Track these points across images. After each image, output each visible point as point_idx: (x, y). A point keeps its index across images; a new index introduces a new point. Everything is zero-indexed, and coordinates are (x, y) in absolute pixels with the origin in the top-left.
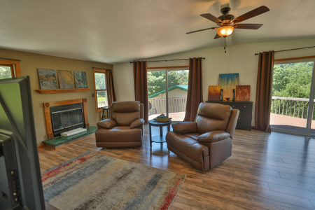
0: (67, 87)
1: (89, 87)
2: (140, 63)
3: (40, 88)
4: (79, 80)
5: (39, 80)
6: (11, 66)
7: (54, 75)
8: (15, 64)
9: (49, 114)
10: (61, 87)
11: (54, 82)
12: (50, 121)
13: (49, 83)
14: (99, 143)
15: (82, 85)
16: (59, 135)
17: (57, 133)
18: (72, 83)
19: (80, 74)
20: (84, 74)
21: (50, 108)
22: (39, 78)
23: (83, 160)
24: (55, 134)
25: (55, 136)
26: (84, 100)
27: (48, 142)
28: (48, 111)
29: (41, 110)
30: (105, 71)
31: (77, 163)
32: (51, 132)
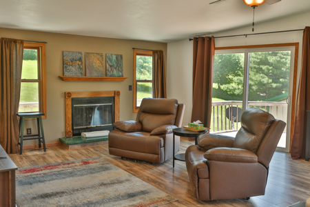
0: (95, 75)
1: (125, 76)
2: (203, 39)
3: (63, 75)
4: (111, 66)
5: (63, 64)
6: (37, 48)
7: (80, 59)
8: (42, 47)
9: (70, 107)
10: (88, 75)
11: (80, 68)
12: (70, 116)
13: (73, 69)
14: (112, 149)
15: (115, 72)
16: (80, 134)
17: (77, 132)
18: (102, 69)
19: (114, 58)
20: (119, 58)
21: (73, 99)
22: (63, 62)
23: (86, 163)
24: (75, 132)
25: (74, 135)
26: (117, 93)
27: (64, 140)
28: (69, 102)
29: (61, 101)
30: (151, 53)
31: (78, 164)
32: (70, 129)
